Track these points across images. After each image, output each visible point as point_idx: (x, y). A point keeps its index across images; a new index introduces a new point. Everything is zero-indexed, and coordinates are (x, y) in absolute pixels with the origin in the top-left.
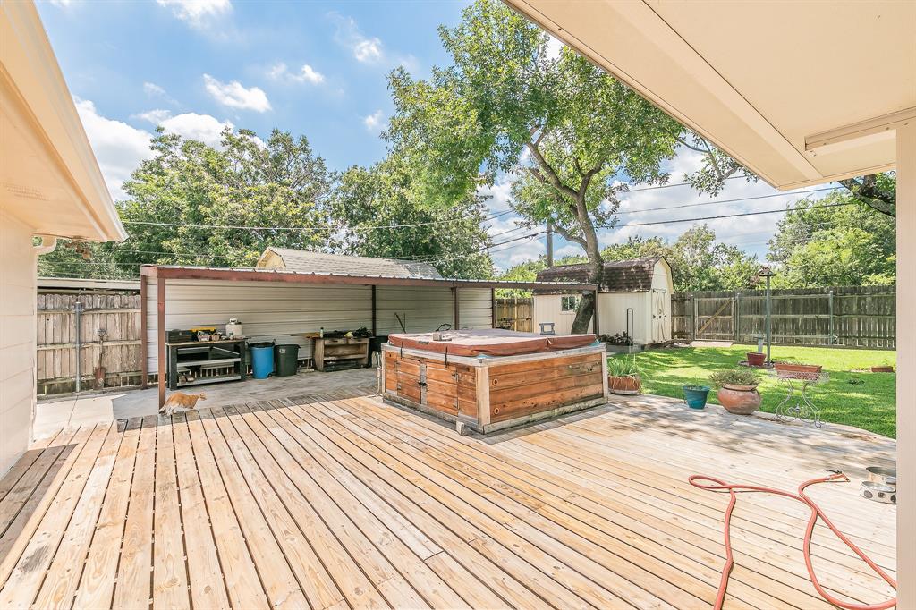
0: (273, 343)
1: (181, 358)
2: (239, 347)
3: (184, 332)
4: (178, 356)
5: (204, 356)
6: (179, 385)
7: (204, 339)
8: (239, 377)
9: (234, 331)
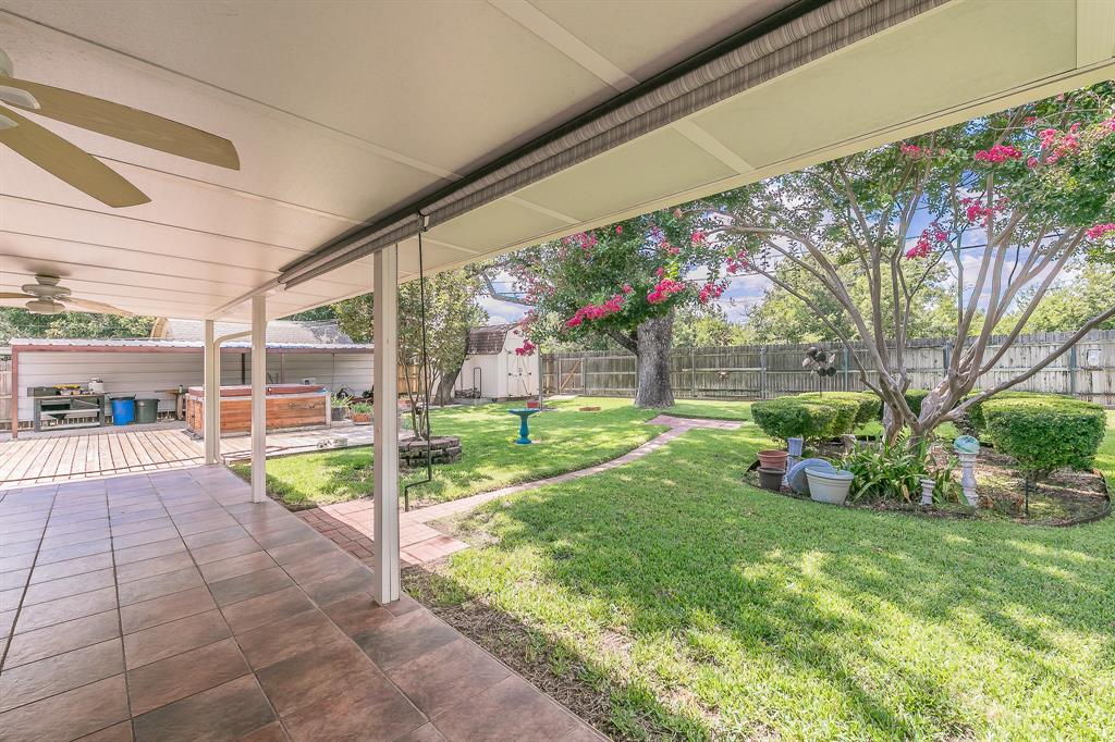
0: (133, 398)
1: (45, 408)
2: (99, 401)
3: (47, 389)
4: (43, 406)
5: (67, 407)
6: (42, 428)
7: (66, 394)
8: (98, 424)
9: (96, 388)
